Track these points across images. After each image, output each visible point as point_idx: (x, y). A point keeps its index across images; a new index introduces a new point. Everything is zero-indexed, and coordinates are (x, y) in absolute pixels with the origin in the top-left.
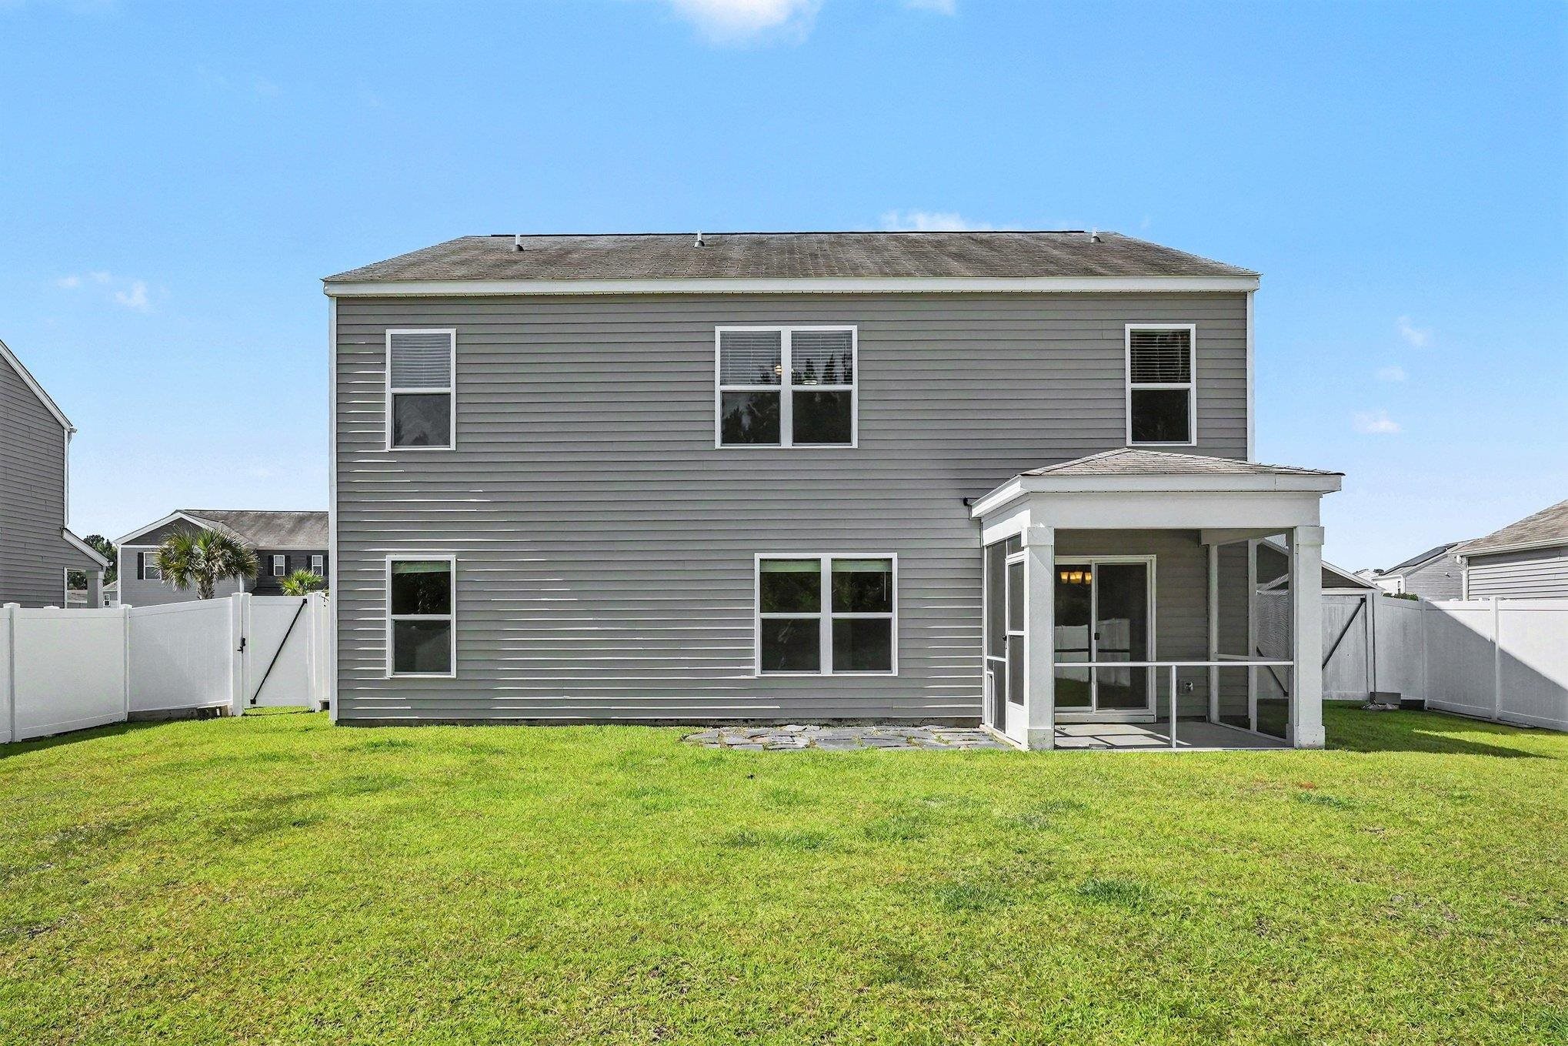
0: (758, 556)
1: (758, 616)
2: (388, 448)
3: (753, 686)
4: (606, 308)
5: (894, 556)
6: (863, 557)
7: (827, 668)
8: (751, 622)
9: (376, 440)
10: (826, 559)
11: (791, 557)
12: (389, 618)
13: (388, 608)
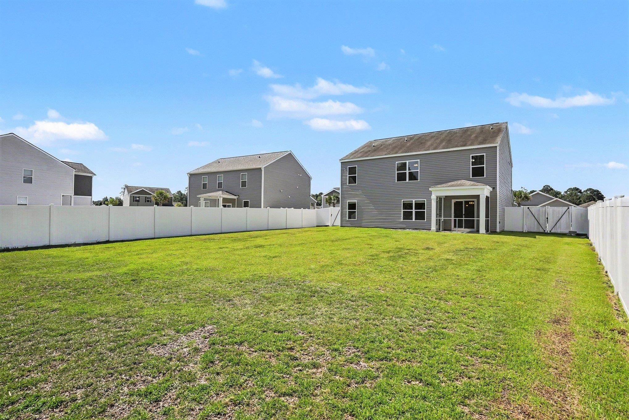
0: (402, 200)
1: (402, 210)
2: (348, 185)
3: (401, 223)
4: (375, 161)
5: (426, 200)
6: (420, 200)
7: (414, 220)
8: (401, 212)
9: (346, 184)
10: (414, 201)
11: (407, 200)
12: (348, 211)
13: (347, 209)
